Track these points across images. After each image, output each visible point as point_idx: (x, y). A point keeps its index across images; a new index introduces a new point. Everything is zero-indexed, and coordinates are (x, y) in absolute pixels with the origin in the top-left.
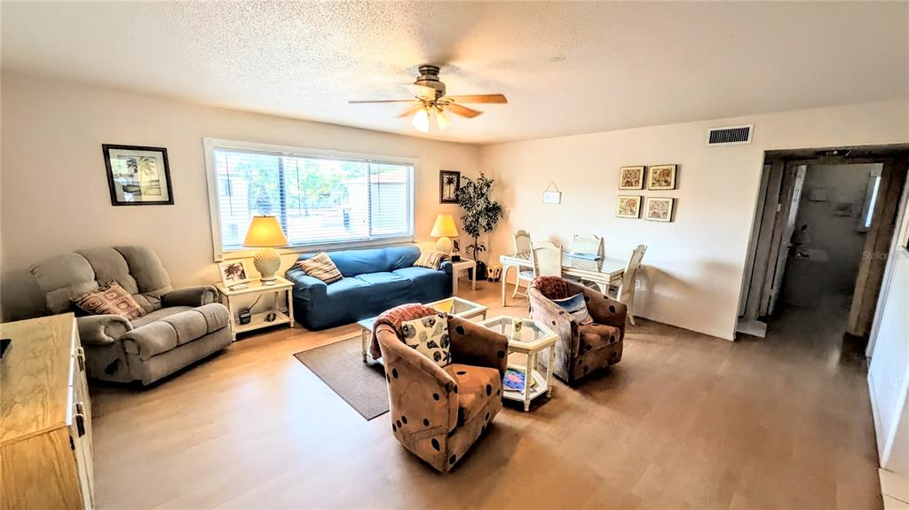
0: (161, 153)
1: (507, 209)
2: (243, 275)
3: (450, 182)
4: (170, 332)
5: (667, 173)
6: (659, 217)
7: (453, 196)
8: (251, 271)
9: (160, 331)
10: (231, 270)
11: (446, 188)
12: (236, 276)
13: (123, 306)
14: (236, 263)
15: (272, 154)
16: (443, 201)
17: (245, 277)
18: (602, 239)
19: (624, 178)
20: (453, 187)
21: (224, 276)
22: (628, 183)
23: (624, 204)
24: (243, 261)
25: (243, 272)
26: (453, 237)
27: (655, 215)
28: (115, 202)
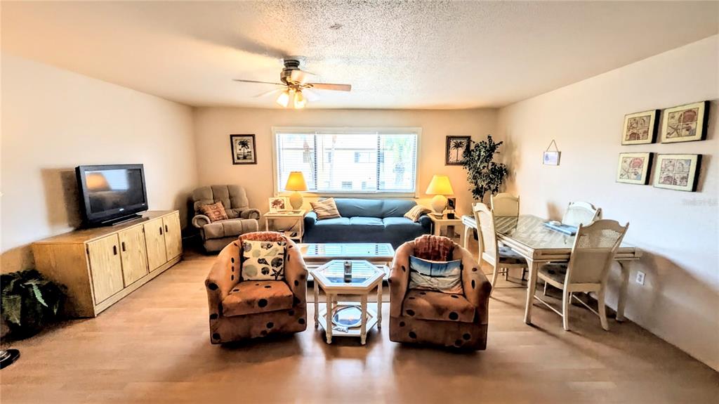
0: (252, 137)
1: (515, 171)
2: (282, 207)
3: (457, 146)
4: (221, 229)
5: (690, 116)
6: (675, 183)
7: (461, 158)
8: (288, 206)
9: (216, 227)
10: (276, 203)
11: (453, 152)
12: (278, 207)
13: (217, 213)
14: (280, 199)
15: (309, 133)
16: (448, 163)
17: (284, 208)
18: (600, 209)
19: (629, 130)
20: (461, 150)
21: (271, 205)
22: (634, 136)
23: (626, 165)
24: (285, 199)
25: (283, 205)
26: (448, 195)
27: (670, 180)
28: (234, 163)
